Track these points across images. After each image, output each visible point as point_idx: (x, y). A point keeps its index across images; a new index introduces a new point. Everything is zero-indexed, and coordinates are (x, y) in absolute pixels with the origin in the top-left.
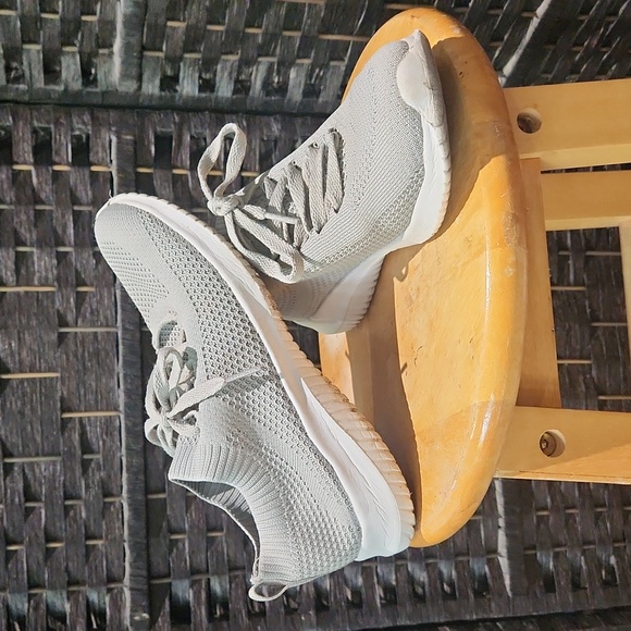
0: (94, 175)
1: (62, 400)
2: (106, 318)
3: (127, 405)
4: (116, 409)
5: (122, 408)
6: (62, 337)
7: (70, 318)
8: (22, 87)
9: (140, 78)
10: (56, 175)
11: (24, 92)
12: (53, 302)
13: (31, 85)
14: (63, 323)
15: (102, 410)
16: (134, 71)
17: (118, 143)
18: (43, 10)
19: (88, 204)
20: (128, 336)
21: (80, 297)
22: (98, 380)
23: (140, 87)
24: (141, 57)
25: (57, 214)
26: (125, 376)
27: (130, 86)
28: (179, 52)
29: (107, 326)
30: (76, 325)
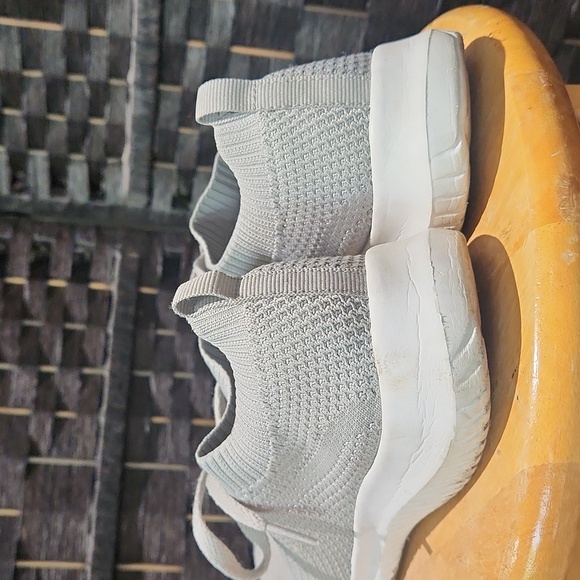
0: (93, 294)
1: (20, 544)
2: (85, 448)
3: (96, 556)
4: (83, 560)
5: (89, 558)
6: (30, 469)
7: (44, 446)
8: (26, 197)
9: (150, 192)
10: (52, 292)
11: (27, 204)
12: (27, 428)
13: (34, 196)
14: (34, 451)
15: (66, 560)
16: (144, 183)
17: (123, 261)
18: (50, 110)
19: (81, 322)
20: (107, 471)
21: (59, 424)
22: (66, 523)
23: (149, 204)
24: (151, 168)
25: (46, 332)
26: (99, 519)
27: (138, 202)
28: (192, 164)
29: (85, 458)
30: (49, 454)
